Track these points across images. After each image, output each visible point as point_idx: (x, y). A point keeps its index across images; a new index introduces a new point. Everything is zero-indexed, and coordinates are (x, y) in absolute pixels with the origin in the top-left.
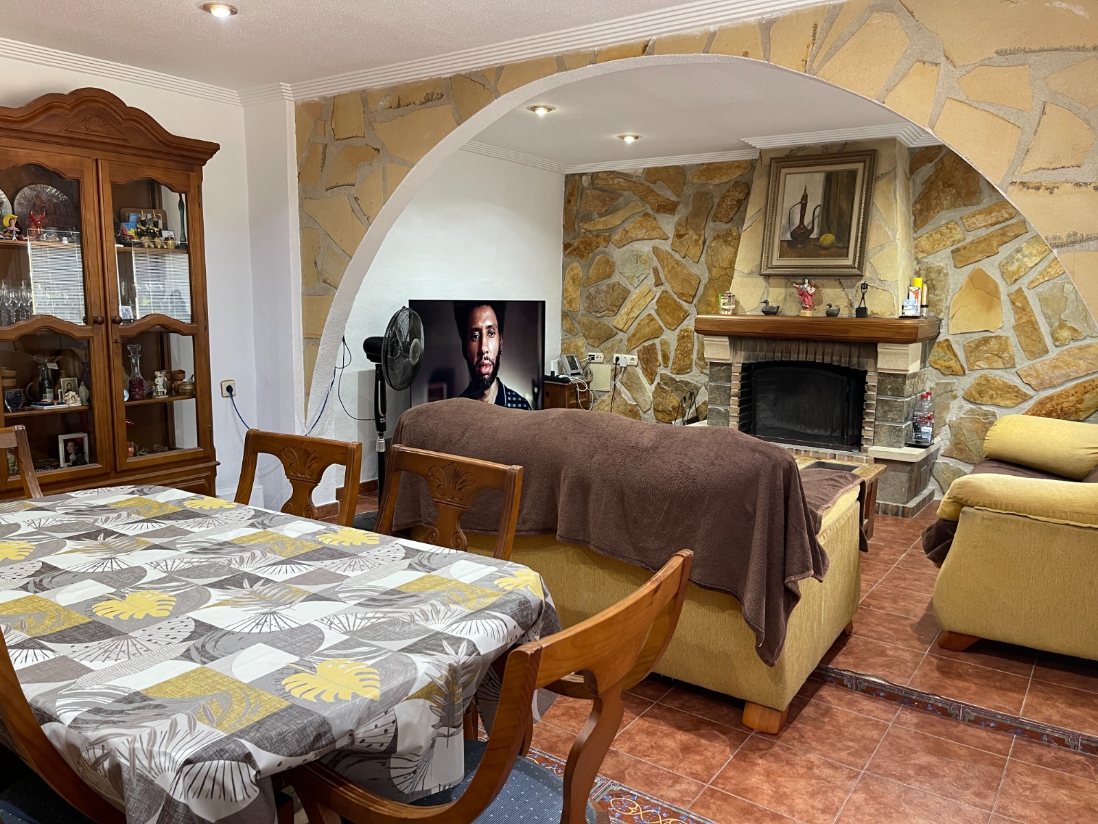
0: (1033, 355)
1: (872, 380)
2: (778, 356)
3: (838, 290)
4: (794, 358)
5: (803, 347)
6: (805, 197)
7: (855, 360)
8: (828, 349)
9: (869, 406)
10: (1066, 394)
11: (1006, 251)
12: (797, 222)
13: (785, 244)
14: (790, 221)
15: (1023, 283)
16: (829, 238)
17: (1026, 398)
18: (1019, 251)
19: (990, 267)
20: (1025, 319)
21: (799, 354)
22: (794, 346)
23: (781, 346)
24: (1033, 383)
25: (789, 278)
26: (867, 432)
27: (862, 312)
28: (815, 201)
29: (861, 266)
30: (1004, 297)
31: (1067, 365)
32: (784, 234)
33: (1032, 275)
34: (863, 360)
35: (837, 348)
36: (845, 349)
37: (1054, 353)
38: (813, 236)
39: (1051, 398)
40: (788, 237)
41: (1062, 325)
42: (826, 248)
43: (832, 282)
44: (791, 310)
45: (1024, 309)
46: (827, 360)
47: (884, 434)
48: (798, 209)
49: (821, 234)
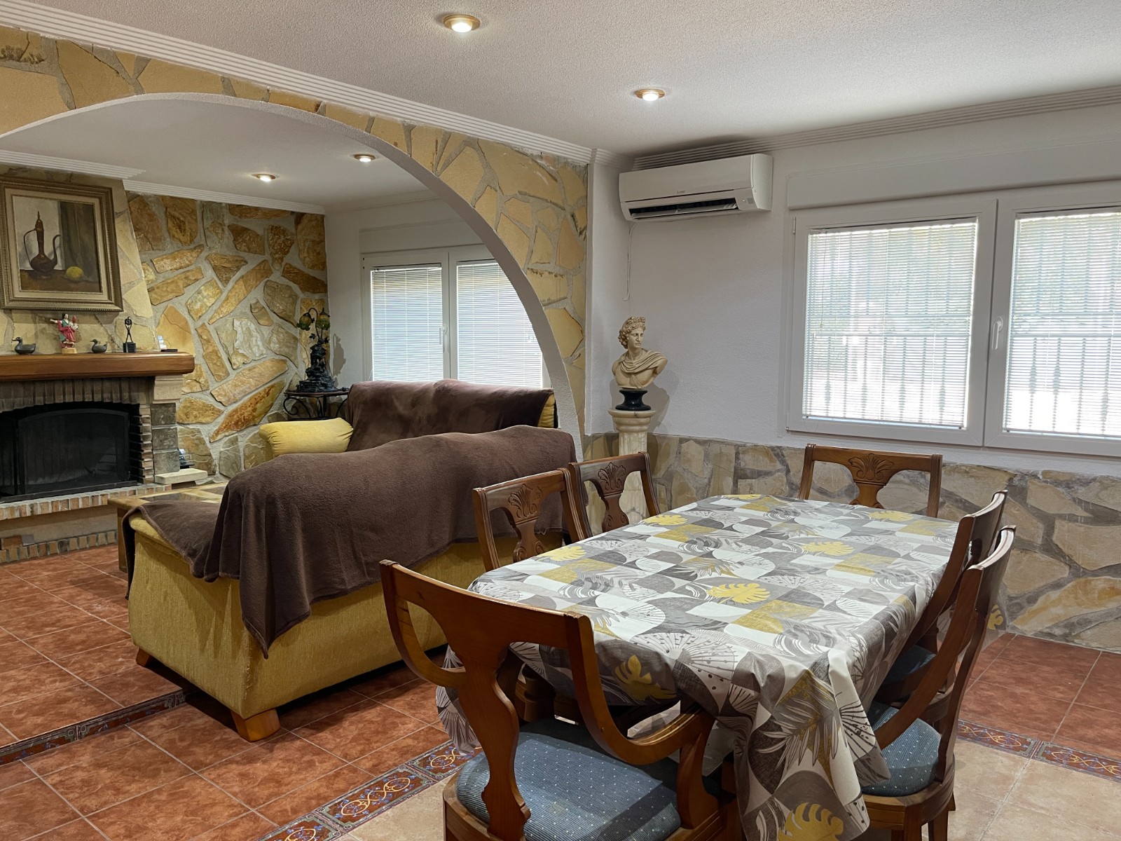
0: (220, 379)
1: (145, 412)
2: (40, 401)
3: (96, 326)
4: (59, 400)
5: (69, 388)
6: (39, 225)
7: (126, 395)
8: (97, 387)
9: (146, 438)
10: (244, 407)
11: (190, 291)
12: (36, 251)
13: (26, 275)
14: (26, 248)
15: (206, 319)
16: (76, 272)
17: (220, 413)
18: (199, 292)
19: (179, 305)
20: (210, 349)
21: (64, 395)
22: (58, 387)
23: (39, 388)
24: (223, 400)
25: (37, 312)
26: (147, 464)
27: (130, 347)
28: (53, 230)
29: (118, 300)
30: (193, 331)
31: (243, 383)
32: (22, 263)
33: (211, 313)
34: (134, 394)
35: (107, 384)
36: (116, 385)
37: (233, 374)
38: (58, 267)
39: (236, 411)
40: (28, 267)
41: (236, 352)
42: (76, 282)
43: (87, 318)
44: (46, 348)
45: (208, 341)
46: (98, 398)
47: (162, 462)
48: (33, 237)
49: (67, 266)
